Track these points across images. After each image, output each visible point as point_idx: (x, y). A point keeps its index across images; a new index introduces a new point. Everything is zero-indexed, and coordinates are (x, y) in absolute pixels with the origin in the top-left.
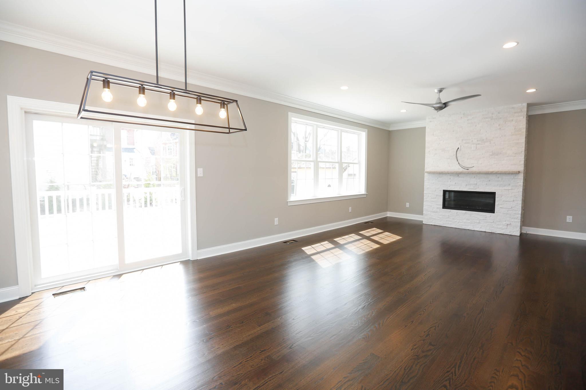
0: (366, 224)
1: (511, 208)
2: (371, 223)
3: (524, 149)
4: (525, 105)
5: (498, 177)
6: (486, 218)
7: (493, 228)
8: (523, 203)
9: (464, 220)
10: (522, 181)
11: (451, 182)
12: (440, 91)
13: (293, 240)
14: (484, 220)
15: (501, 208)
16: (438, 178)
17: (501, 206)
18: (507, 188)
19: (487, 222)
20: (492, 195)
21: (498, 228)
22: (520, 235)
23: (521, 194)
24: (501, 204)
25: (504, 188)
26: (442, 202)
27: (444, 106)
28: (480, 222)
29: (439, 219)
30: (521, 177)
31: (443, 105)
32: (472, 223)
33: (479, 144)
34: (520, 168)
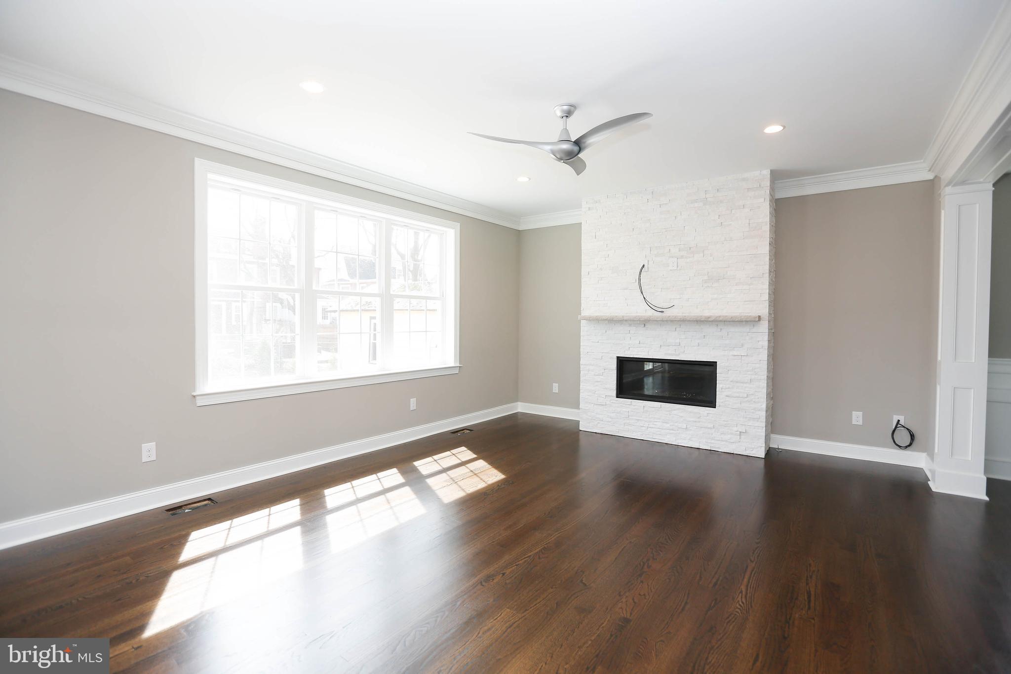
0: (454, 435)
1: (747, 396)
2: (468, 431)
3: (767, 267)
4: (767, 173)
5: (721, 330)
6: (699, 418)
7: (713, 441)
8: (771, 384)
10: (766, 338)
11: (631, 339)
12: (568, 114)
13: (209, 499)
14: (695, 422)
15: (727, 396)
16: (606, 331)
17: (727, 393)
18: (739, 353)
19: (701, 427)
20: (711, 368)
21: (724, 441)
22: (766, 455)
23: (764, 365)
24: (729, 388)
25: (732, 353)
26: (615, 382)
27: (576, 149)
28: (688, 426)
29: (610, 420)
30: (763, 330)
31: (573, 145)
34: (762, 308)
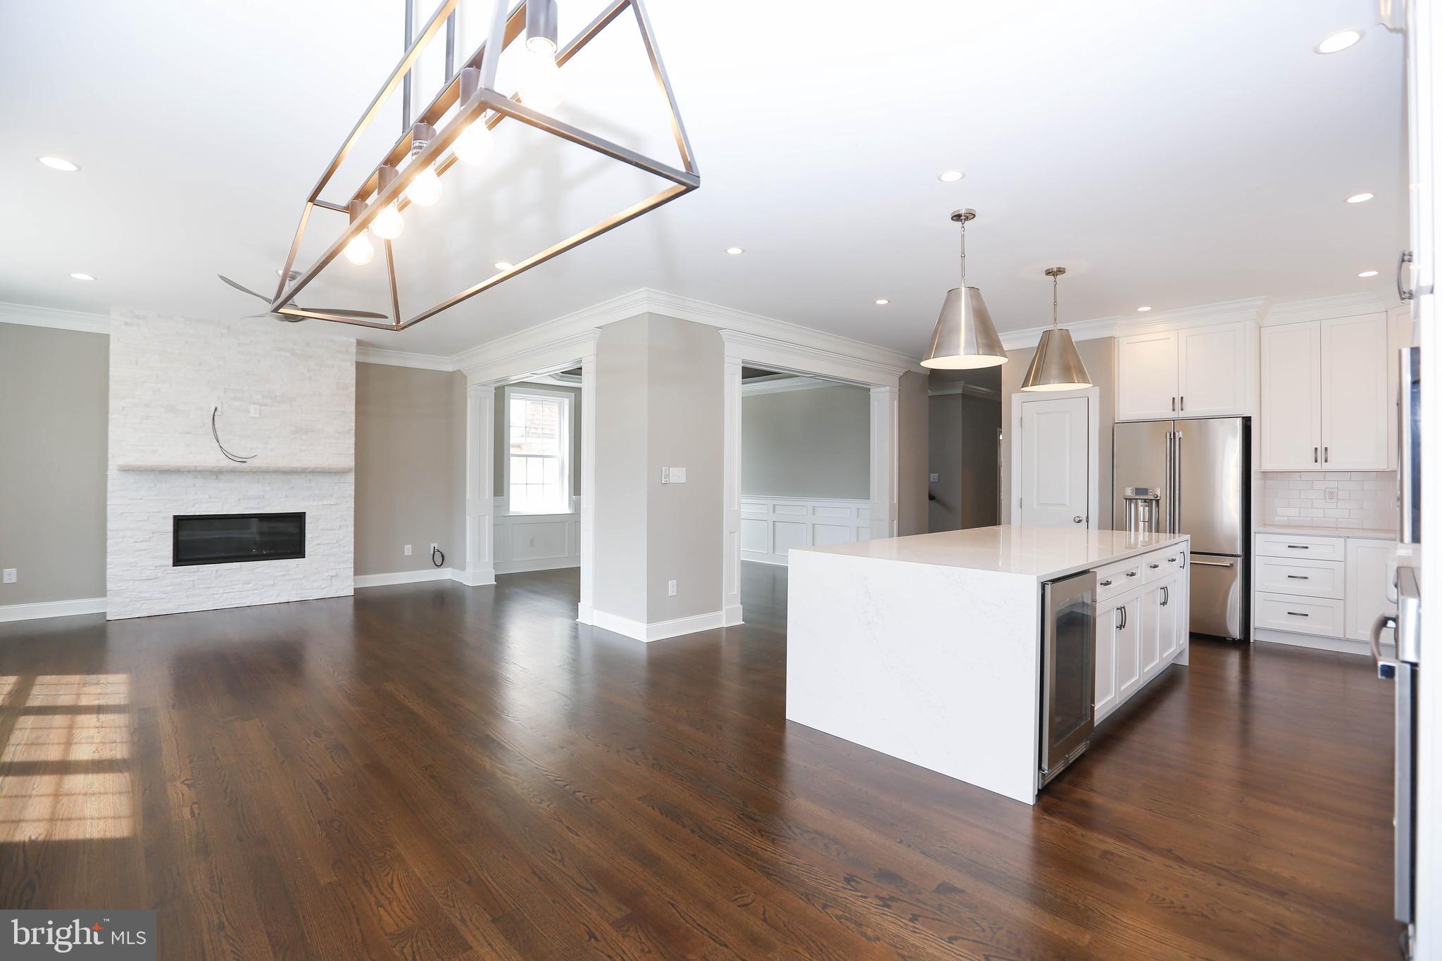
1: (337, 542)
6: (287, 570)
7: (301, 592)
9: (236, 586)
10: (353, 487)
11: (196, 493)
14: (284, 575)
15: (318, 544)
16: (156, 485)
17: (318, 542)
18: (328, 503)
19: (290, 580)
20: (298, 519)
21: (314, 589)
22: (355, 593)
24: (318, 537)
25: (320, 503)
26: (171, 548)
28: (275, 582)
29: (163, 596)
30: (351, 478)
32: (256, 589)
33: (266, 405)
34: (349, 462)
